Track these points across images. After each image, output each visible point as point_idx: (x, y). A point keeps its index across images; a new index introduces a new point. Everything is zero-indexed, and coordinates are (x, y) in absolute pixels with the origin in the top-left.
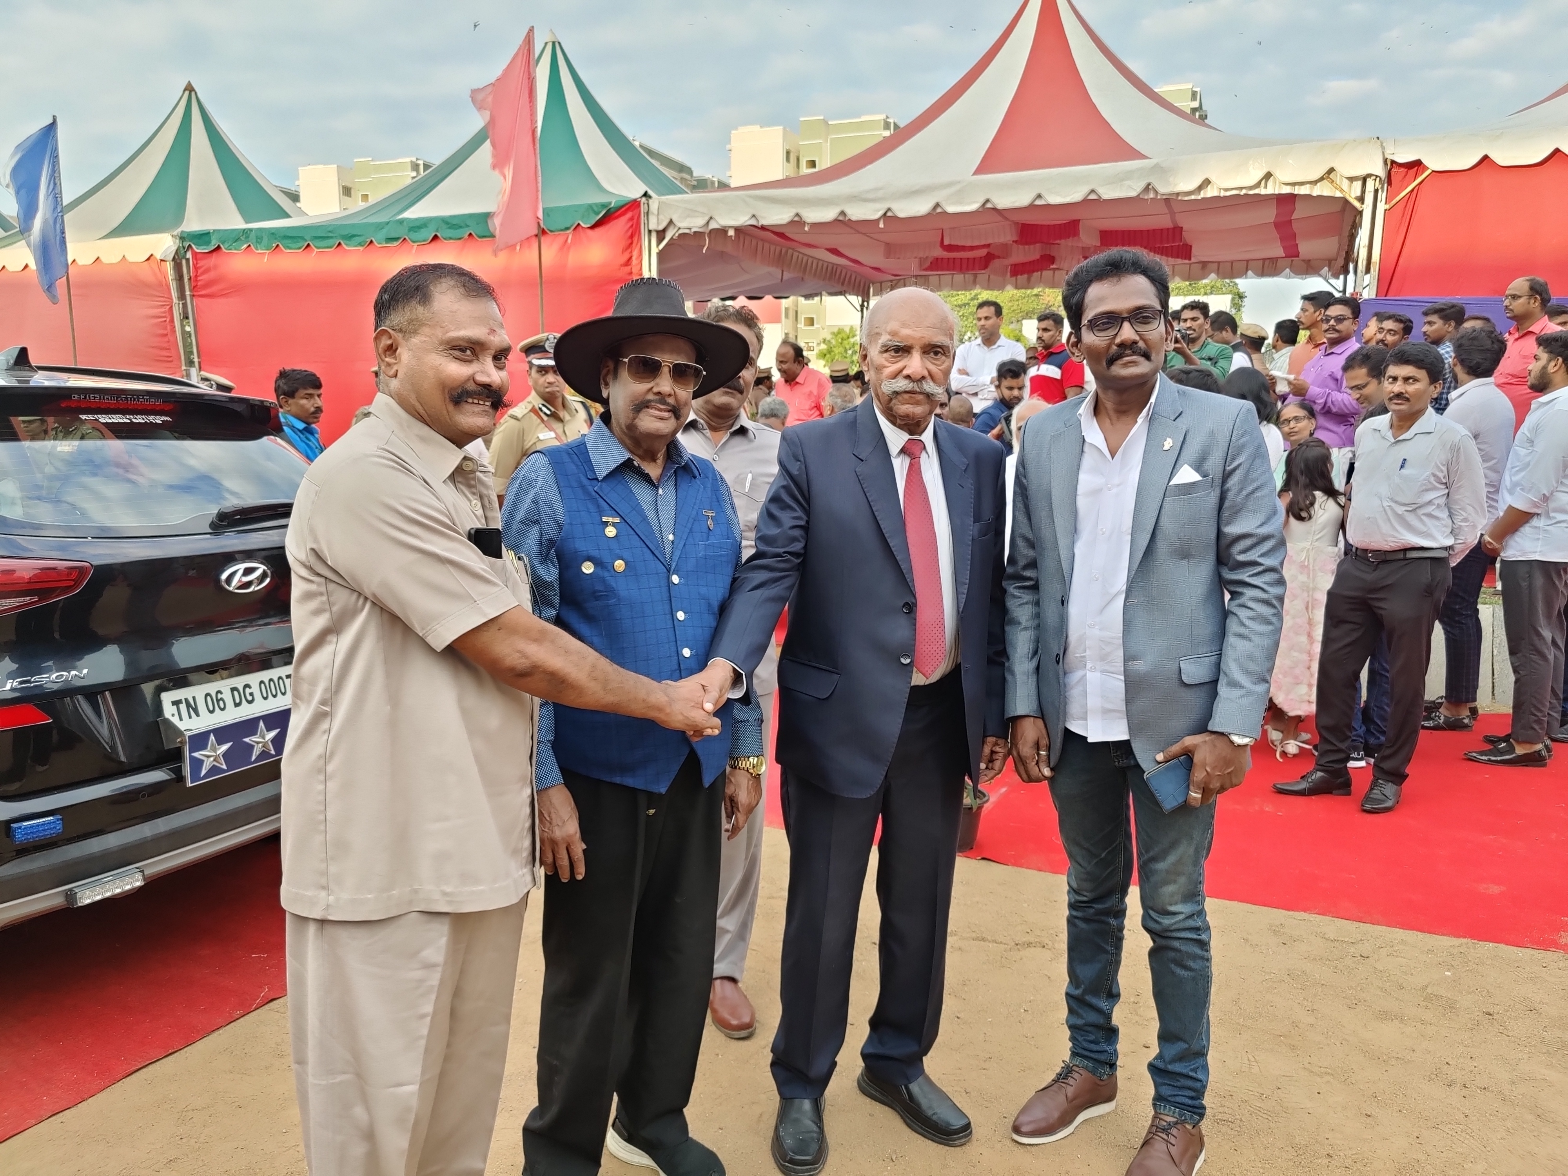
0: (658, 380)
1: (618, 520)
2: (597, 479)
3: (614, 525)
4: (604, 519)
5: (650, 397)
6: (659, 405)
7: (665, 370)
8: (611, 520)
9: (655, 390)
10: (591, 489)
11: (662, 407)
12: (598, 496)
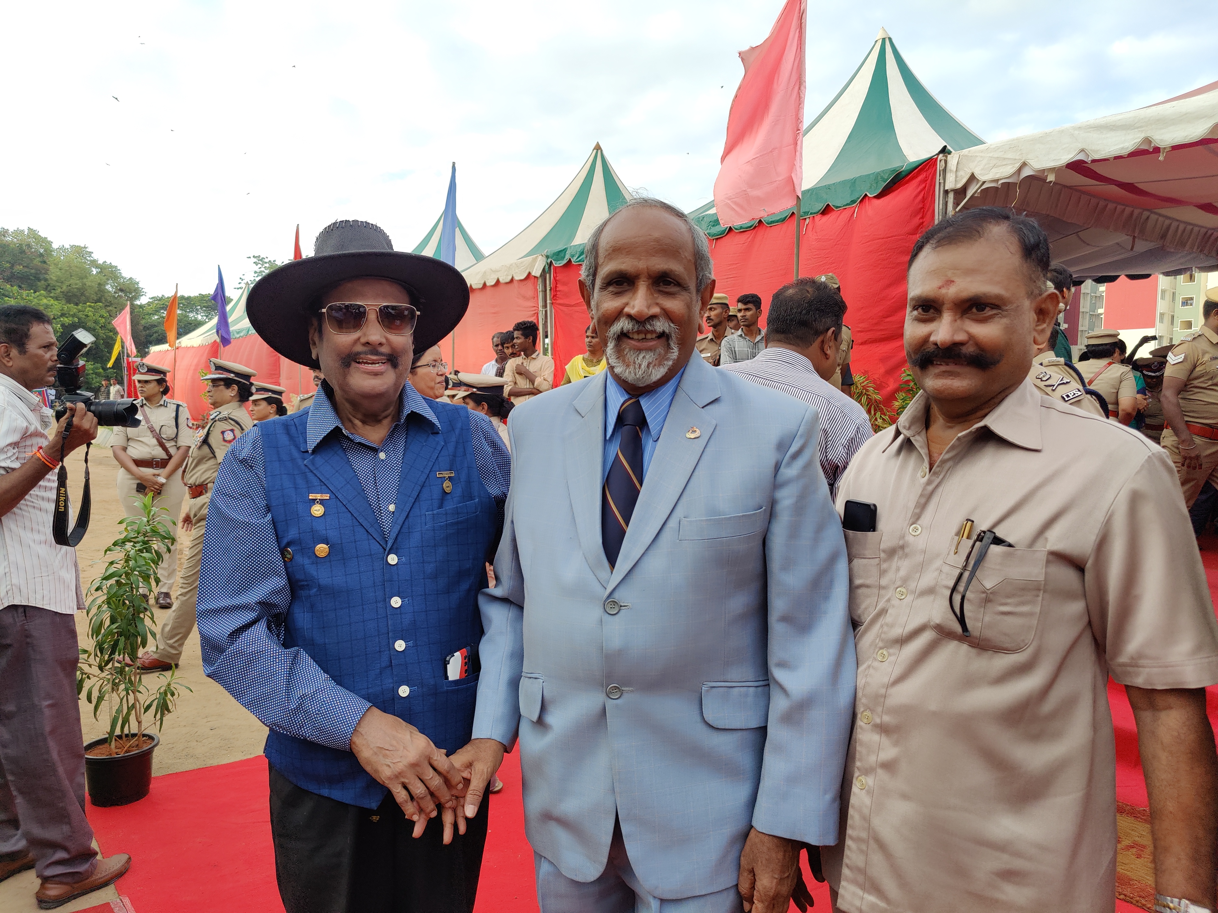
0: (364, 328)
1: (326, 497)
2: (307, 452)
3: (322, 502)
4: (312, 496)
5: (359, 348)
6: (369, 356)
7: (372, 316)
8: (319, 496)
9: (363, 340)
10: (300, 461)
11: (374, 358)
12: (307, 470)
